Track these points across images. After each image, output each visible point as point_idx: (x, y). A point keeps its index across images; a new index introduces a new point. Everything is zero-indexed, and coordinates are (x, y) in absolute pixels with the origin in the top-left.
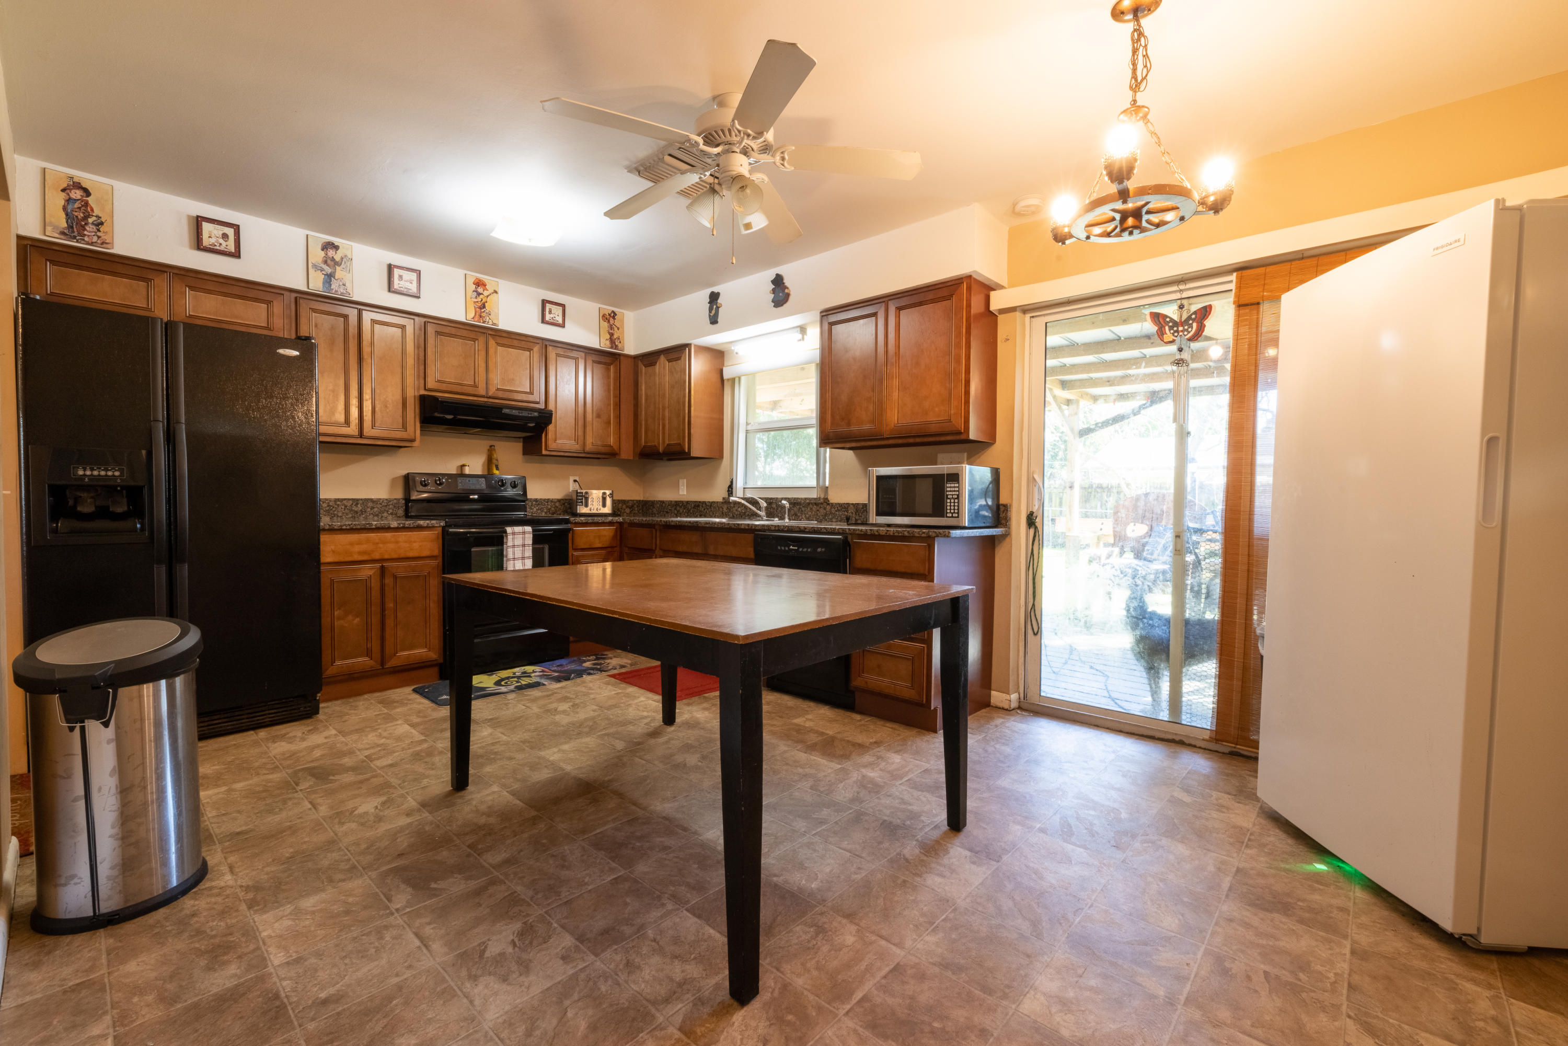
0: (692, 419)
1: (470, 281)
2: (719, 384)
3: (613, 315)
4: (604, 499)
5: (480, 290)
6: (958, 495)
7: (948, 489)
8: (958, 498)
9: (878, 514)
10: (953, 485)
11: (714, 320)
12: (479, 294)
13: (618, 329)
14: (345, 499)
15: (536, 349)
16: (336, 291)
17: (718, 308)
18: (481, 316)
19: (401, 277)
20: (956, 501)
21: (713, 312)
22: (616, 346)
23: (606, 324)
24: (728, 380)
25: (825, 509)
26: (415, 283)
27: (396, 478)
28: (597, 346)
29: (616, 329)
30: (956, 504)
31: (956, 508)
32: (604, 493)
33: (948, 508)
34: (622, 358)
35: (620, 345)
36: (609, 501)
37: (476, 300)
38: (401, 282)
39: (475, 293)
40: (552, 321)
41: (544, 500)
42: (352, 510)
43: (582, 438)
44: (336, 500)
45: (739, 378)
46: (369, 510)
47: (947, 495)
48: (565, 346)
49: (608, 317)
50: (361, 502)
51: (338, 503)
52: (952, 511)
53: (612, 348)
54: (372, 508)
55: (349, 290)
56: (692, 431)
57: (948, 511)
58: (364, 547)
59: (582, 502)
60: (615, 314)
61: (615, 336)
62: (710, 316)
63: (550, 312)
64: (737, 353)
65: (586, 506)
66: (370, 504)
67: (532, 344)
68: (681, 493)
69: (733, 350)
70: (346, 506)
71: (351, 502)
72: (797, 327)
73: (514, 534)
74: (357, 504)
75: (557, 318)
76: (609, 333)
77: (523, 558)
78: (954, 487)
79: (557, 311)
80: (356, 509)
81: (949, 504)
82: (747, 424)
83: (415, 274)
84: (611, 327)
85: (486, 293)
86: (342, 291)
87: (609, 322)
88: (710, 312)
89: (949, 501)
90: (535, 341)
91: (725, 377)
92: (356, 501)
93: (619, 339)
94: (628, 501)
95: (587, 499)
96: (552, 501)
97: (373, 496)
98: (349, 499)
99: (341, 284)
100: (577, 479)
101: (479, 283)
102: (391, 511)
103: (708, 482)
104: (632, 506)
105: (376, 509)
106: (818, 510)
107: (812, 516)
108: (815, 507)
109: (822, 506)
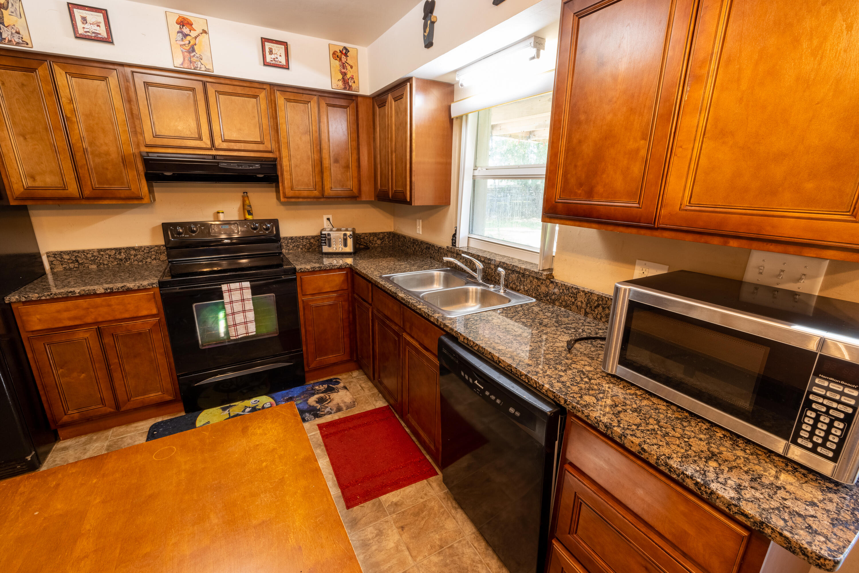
0: (413, 165)
1: (173, 20)
2: (448, 124)
3: (345, 52)
4: (345, 240)
5: (186, 30)
11: (429, 44)
12: (185, 35)
13: (352, 67)
14: (108, 249)
15: (262, 95)
16: (10, 41)
17: (433, 23)
18: (191, 62)
19: (84, 20)
21: (428, 30)
22: (350, 87)
23: (337, 63)
24: (457, 118)
25: (548, 287)
26: (103, 25)
27: (156, 227)
28: (329, 88)
29: (349, 67)
32: (345, 235)
34: (359, 99)
35: (354, 86)
36: (350, 242)
37: (183, 43)
38: (86, 26)
39: (180, 35)
40: (274, 62)
41: (299, 238)
42: (116, 259)
43: (320, 184)
44: (99, 251)
45: (467, 115)
46: (133, 257)
48: (295, 91)
49: (339, 54)
50: (123, 251)
51: (102, 253)
53: (345, 88)
54: (135, 255)
55: (26, 39)
56: (413, 179)
58: (73, 313)
59: (325, 243)
60: (347, 50)
61: (348, 76)
62: (424, 36)
63: (271, 52)
64: (462, 85)
65: (330, 246)
66: (133, 252)
67: (257, 90)
68: (418, 232)
69: (458, 82)
70: (110, 256)
71: (114, 252)
72: (529, 37)
73: (230, 291)
74: (120, 253)
75: (280, 59)
76: (342, 73)
77: (244, 311)
79: (279, 50)
80: (120, 257)
82: (475, 169)
83: (101, 15)
84: (343, 66)
85: (193, 34)
86: (17, 40)
87: (340, 60)
88: (425, 32)
90: (261, 86)
91: (453, 115)
92: (119, 250)
93: (352, 78)
94: (379, 234)
95: (330, 240)
96: (307, 238)
97: (136, 245)
98: (111, 249)
99: (14, 32)
100: (330, 217)
101: (183, 23)
102: (154, 256)
103: (437, 228)
104: (383, 238)
105: (139, 256)
106: (539, 286)
107: (531, 290)
108: (536, 281)
109: (544, 282)
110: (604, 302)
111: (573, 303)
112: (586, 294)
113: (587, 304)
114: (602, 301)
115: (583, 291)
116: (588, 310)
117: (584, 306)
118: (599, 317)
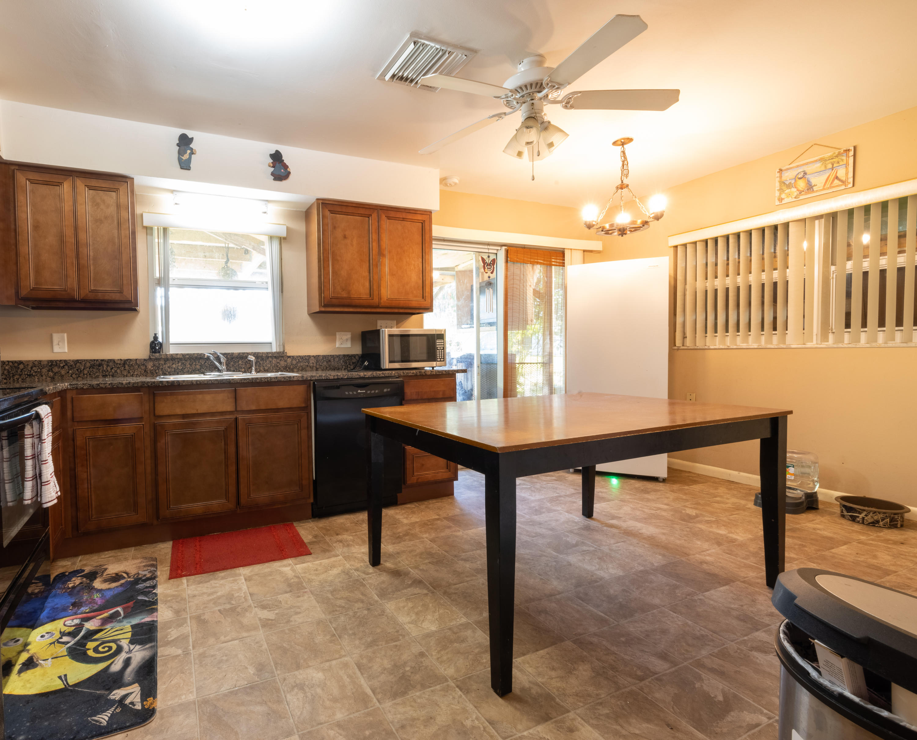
6: (443, 347)
7: (438, 344)
8: (443, 349)
9: (390, 362)
10: (440, 341)
11: (186, 168)
20: (443, 351)
21: (186, 156)
25: (286, 361)
30: (443, 353)
31: (443, 355)
33: (438, 355)
47: (437, 348)
52: (440, 357)
57: (438, 357)
62: (180, 158)
68: (56, 349)
78: (441, 342)
81: (438, 353)
88: (181, 155)
89: (438, 351)
106: (278, 363)
107: (271, 368)
108: (276, 360)
109: (282, 359)
110: (327, 358)
111: (307, 366)
112: (315, 357)
113: (316, 363)
114: (325, 358)
115: (313, 356)
116: (318, 367)
117: (315, 365)
118: (325, 368)
